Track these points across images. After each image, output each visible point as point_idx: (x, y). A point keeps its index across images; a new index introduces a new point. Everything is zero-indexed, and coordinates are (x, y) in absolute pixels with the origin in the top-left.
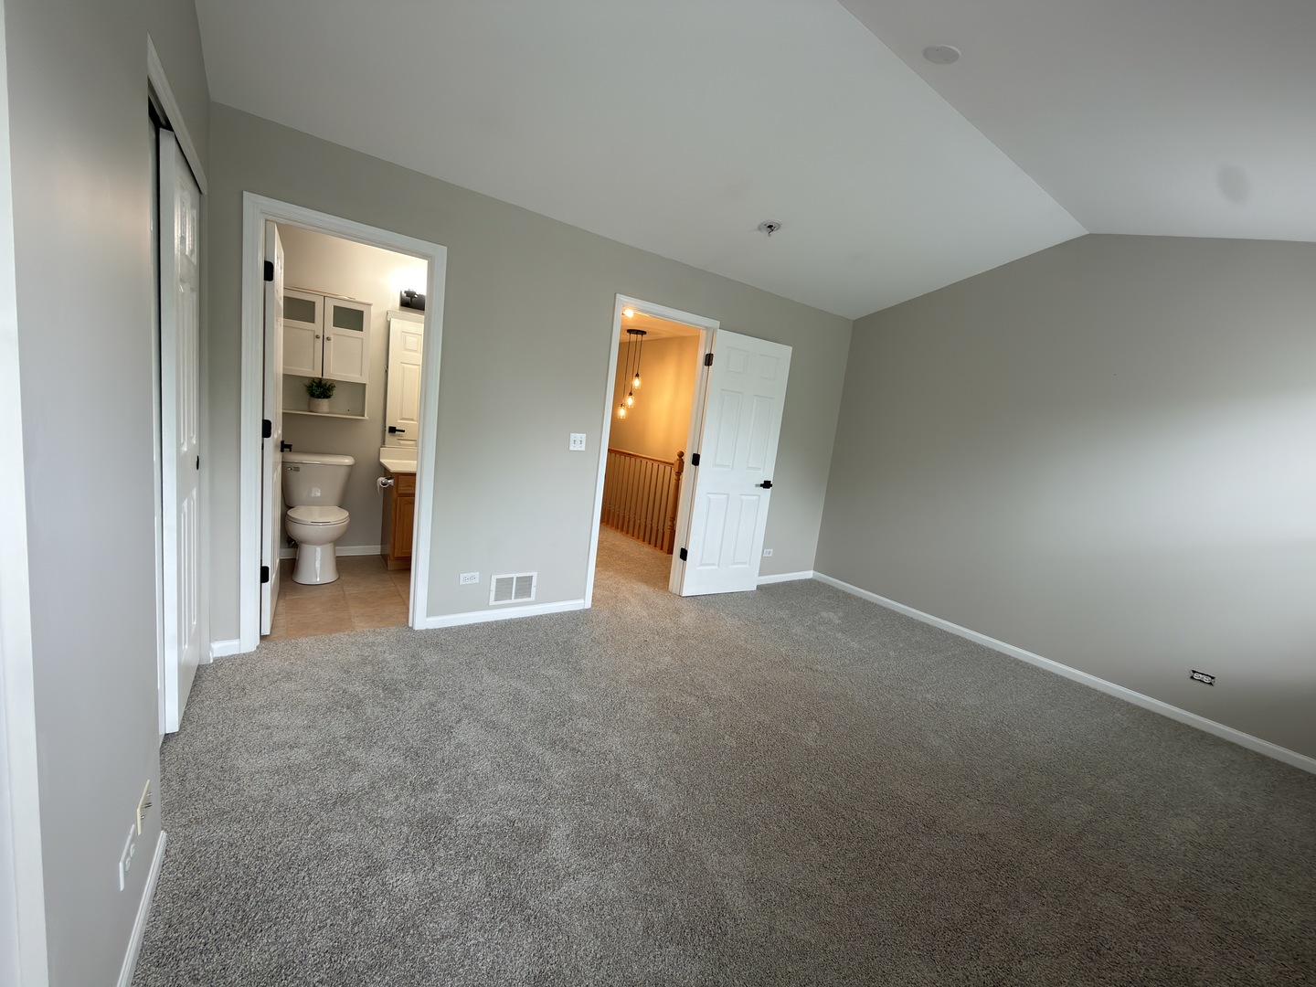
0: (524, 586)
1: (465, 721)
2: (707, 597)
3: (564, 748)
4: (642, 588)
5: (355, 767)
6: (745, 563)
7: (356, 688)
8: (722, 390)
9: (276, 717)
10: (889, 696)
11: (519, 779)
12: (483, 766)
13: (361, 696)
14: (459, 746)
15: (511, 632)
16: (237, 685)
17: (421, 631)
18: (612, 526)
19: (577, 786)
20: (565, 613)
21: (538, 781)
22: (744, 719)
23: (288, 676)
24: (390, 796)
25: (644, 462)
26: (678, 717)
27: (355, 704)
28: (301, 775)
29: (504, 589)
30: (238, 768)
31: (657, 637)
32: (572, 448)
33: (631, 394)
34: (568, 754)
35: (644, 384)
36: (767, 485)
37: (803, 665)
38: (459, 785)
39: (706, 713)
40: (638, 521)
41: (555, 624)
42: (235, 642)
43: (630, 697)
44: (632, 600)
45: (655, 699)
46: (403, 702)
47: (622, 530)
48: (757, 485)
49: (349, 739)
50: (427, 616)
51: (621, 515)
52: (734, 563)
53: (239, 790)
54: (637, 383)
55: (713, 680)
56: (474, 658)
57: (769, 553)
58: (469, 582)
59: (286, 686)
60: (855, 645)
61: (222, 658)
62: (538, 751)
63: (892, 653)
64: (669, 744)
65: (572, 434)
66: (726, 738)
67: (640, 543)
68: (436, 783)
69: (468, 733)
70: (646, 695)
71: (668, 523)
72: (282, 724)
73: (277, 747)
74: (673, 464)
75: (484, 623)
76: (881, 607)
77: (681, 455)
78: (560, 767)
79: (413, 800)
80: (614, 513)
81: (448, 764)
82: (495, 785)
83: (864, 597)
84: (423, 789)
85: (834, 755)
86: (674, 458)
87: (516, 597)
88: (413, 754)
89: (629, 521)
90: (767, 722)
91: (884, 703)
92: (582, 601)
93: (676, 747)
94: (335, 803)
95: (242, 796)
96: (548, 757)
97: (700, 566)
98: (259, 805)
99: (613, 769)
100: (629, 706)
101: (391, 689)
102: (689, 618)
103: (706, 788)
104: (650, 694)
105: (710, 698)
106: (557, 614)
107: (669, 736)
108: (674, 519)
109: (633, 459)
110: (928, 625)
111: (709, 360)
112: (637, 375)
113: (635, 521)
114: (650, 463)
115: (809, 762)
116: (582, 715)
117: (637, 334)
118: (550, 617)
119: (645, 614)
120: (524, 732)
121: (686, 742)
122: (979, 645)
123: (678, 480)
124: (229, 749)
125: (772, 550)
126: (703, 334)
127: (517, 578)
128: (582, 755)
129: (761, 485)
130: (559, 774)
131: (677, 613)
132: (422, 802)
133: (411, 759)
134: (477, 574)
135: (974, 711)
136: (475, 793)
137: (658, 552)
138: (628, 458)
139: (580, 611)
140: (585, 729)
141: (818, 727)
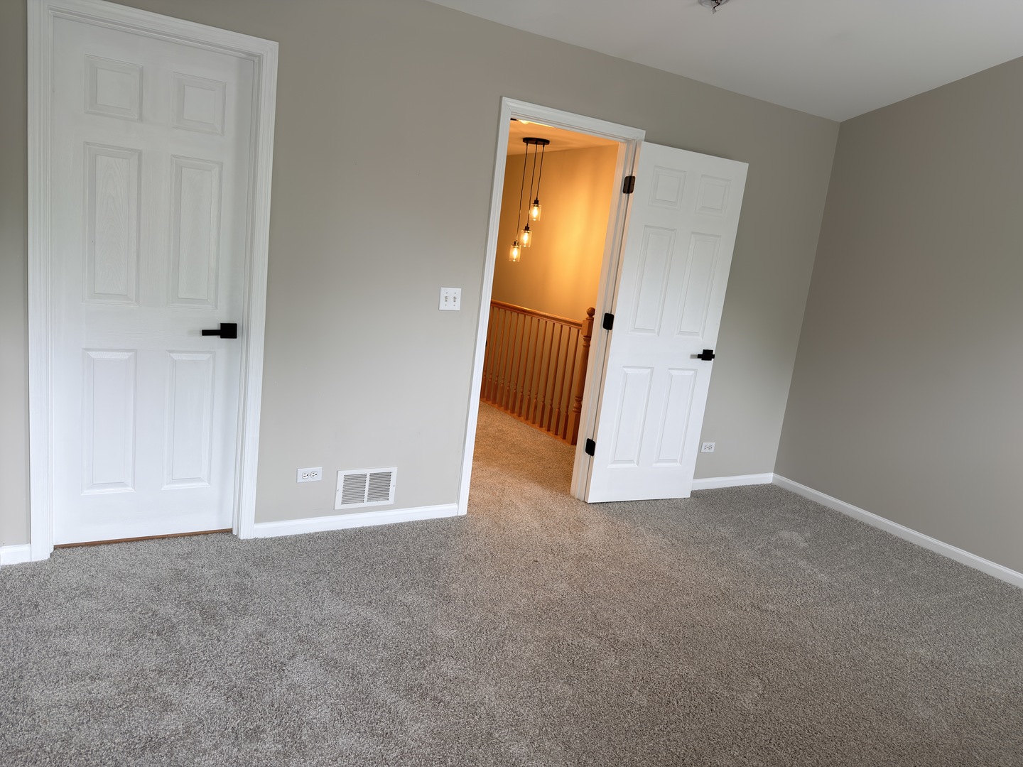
0: (380, 485)
1: (300, 657)
2: (622, 505)
3: (423, 696)
4: (535, 490)
5: (167, 706)
6: (675, 461)
7: (167, 610)
8: (646, 226)
9: (75, 642)
10: (865, 649)
11: (365, 732)
12: (320, 713)
13: (175, 621)
14: (292, 687)
15: (362, 545)
16: (29, 601)
17: (248, 541)
18: (500, 405)
19: (438, 745)
20: (433, 521)
21: (387, 735)
22: (661, 671)
23: (88, 593)
24: (207, 744)
25: (543, 321)
26: (573, 664)
27: (167, 630)
28: (105, 712)
29: (354, 489)
30: (33, 700)
31: (550, 556)
32: (442, 308)
33: (527, 228)
34: (428, 704)
35: (543, 213)
36: (707, 355)
37: (748, 602)
38: (292, 735)
39: (611, 661)
40: (533, 401)
41: (419, 536)
42: (26, 548)
43: (511, 635)
44: (521, 506)
45: (544, 639)
46: (225, 630)
47: (513, 412)
48: (692, 356)
49: (160, 672)
50: (256, 521)
51: (513, 391)
52: (659, 461)
53: (34, 726)
54: (535, 212)
55: (622, 618)
56: (313, 578)
57: (710, 448)
58: (309, 479)
59: (87, 604)
60: (823, 578)
61: (11, 567)
62: (391, 698)
63: (876, 591)
64: (559, 698)
65: (443, 289)
66: (634, 695)
67: (536, 429)
68: (264, 731)
69: (303, 672)
70: (533, 632)
71: (573, 404)
72: (82, 650)
73: (76, 677)
74: (580, 325)
75: (328, 532)
76: (867, 526)
77: (591, 313)
78: (416, 720)
79: (236, 750)
80: (503, 388)
81: (278, 709)
82: (336, 736)
83: (845, 512)
84: (247, 738)
85: (781, 724)
86: (582, 317)
87: (370, 499)
88: (236, 695)
89: (522, 401)
90: (692, 675)
91: (856, 658)
92: (454, 506)
93: (567, 704)
94: (144, 748)
95: (38, 733)
96: (402, 706)
97: (612, 463)
98: (58, 745)
99: (484, 726)
100: (510, 646)
101: (209, 614)
102: (595, 533)
103: (604, 757)
104: (537, 632)
105: (617, 641)
106: (422, 522)
107: (560, 688)
108: (580, 399)
109: (528, 318)
110: (933, 553)
111: (629, 185)
112: (536, 202)
113: (530, 400)
114: (550, 323)
115: (745, 730)
116: (447, 656)
117: (536, 144)
118: (412, 526)
119: (537, 525)
120: (373, 675)
121: (582, 697)
122: (1005, 584)
123: (587, 347)
124: (21, 677)
125: (713, 444)
126: (622, 148)
127: (371, 475)
128: (446, 706)
129: (699, 356)
130: (415, 729)
131: (580, 523)
132: (247, 753)
133: (234, 700)
134: (319, 469)
135: (985, 675)
136: (310, 746)
137: (559, 442)
138: (521, 316)
139: (452, 519)
140: (451, 674)
141: (761, 687)
